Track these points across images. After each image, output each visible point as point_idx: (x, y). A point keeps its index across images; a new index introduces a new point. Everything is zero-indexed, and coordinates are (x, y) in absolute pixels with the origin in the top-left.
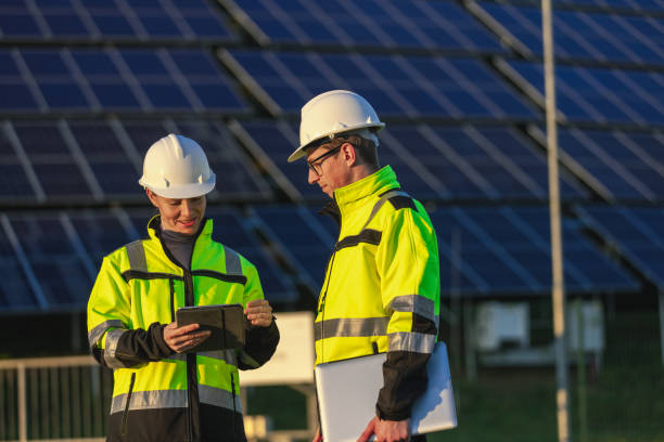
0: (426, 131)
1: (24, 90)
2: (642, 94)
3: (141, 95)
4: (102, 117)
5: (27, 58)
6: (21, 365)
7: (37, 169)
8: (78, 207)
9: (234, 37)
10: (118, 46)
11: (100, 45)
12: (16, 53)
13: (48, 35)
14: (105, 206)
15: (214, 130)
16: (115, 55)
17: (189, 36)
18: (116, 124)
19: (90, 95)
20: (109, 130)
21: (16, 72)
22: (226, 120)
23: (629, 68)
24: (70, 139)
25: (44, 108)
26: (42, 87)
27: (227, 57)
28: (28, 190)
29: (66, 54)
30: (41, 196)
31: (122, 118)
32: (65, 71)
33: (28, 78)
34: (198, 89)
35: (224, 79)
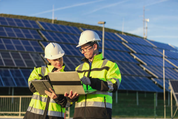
0: (76, 58)
1: (3, 46)
2: (114, 55)
3: (25, 48)
4: (17, 52)
5: (3, 40)
6: (21, 97)
7: (4, 60)
8: (12, 68)
9: (42, 39)
10: (21, 39)
11: (17, 39)
12: (2, 39)
13: (8, 36)
14: (17, 68)
15: (38, 55)
16: (20, 41)
17: (34, 38)
18: (20, 53)
19: (15, 48)
20: (18, 54)
21: (1, 42)
22: (40, 54)
23: (111, 50)
24: (11, 55)
25: (6, 49)
26: (6, 45)
27: (40, 43)
28: (3, 64)
29: (11, 40)
30: (5, 65)
31: (21, 52)
32: (11, 43)
33: (4, 44)
34: (35, 48)
35: (40, 47)
